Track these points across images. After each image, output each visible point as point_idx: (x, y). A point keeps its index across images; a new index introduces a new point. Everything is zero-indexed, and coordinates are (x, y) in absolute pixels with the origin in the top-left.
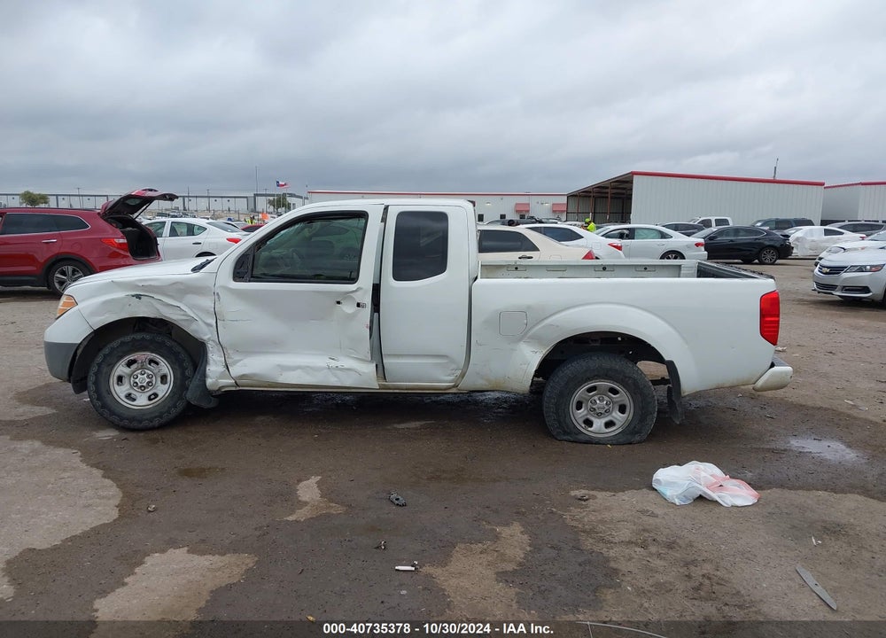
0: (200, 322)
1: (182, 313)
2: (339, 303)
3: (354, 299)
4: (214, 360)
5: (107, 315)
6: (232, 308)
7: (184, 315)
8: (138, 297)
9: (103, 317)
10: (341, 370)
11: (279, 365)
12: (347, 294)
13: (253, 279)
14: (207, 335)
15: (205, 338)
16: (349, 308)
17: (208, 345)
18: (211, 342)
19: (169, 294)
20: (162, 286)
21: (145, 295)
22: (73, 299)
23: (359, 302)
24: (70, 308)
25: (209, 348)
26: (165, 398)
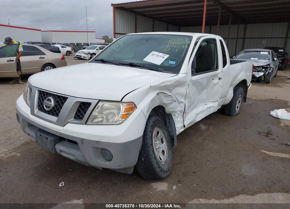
0: (177, 102)
1: (171, 99)
2: (213, 79)
8: (158, 94)
11: (196, 114)
12: (216, 75)
13: (196, 74)
14: (177, 108)
15: (177, 110)
16: (216, 81)
17: (176, 114)
18: (178, 112)
19: (171, 89)
20: (171, 85)
21: (162, 92)
22: (133, 105)
23: (220, 77)
24: (132, 112)
25: (175, 115)
26: (167, 150)
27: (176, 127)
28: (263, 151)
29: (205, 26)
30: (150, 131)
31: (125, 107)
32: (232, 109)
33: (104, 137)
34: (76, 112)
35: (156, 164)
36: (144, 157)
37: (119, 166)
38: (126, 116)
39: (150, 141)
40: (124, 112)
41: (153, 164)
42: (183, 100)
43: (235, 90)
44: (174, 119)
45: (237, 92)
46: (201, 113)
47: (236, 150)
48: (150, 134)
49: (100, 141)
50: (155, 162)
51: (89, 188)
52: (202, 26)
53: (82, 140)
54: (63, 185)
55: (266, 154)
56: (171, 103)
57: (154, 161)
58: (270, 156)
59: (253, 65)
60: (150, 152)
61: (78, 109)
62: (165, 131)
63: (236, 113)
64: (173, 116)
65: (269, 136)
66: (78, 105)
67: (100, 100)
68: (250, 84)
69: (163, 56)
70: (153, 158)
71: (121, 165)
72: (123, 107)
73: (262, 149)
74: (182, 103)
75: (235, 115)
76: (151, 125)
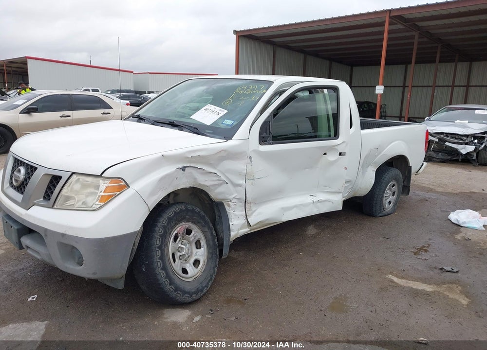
0: (229, 184)
1: (216, 178)
2: (325, 154)
3: (337, 150)
4: (236, 215)
5: (160, 193)
6: (260, 167)
7: (218, 180)
8: (183, 169)
9: (157, 196)
10: (321, 202)
11: (282, 208)
12: (332, 148)
13: (274, 142)
14: (233, 194)
15: (231, 197)
16: (332, 157)
17: (231, 203)
18: (234, 201)
19: (212, 162)
20: (209, 156)
21: (190, 167)
22: (122, 182)
23: (341, 152)
24: (118, 193)
25: (229, 206)
26: (206, 260)
27: (231, 223)
28: (390, 276)
29: (385, 65)
30: (163, 226)
31: (107, 185)
32: (374, 204)
33: (71, 228)
34: (46, 190)
35: (165, 278)
36: (145, 266)
37: (94, 274)
38: (107, 200)
39: (158, 241)
40: (105, 192)
41: (159, 277)
42: (242, 182)
43: (380, 172)
44: (227, 211)
45: (384, 176)
46: (295, 209)
47: (343, 271)
48: (160, 231)
49: (65, 234)
50: (163, 276)
51: (68, 307)
52: (380, 65)
53: (46, 230)
54: (35, 299)
55: (392, 281)
56: (219, 185)
57: (162, 274)
58: (397, 285)
59: (427, 131)
60: (155, 258)
61: (48, 185)
62: (206, 229)
63: (384, 212)
64: (227, 207)
65: (420, 253)
66: (48, 179)
67: (73, 173)
68: (423, 164)
69: (220, 112)
70: (160, 269)
71: (96, 273)
72: (103, 185)
73: (392, 273)
74: (240, 185)
75: (383, 216)
76: (168, 218)
